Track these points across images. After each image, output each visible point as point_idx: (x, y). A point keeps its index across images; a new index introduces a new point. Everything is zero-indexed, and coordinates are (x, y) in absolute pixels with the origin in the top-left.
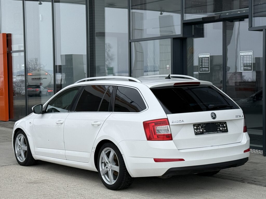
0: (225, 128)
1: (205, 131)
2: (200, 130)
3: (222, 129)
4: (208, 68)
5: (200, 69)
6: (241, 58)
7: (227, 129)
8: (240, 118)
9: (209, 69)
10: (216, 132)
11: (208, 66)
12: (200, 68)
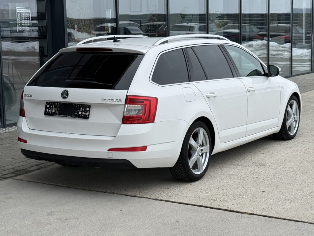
0: (86, 113)
1: (58, 112)
2: (52, 111)
3: (82, 113)
6: (18, 15)
7: (89, 115)
8: (119, 103)
10: (70, 116)
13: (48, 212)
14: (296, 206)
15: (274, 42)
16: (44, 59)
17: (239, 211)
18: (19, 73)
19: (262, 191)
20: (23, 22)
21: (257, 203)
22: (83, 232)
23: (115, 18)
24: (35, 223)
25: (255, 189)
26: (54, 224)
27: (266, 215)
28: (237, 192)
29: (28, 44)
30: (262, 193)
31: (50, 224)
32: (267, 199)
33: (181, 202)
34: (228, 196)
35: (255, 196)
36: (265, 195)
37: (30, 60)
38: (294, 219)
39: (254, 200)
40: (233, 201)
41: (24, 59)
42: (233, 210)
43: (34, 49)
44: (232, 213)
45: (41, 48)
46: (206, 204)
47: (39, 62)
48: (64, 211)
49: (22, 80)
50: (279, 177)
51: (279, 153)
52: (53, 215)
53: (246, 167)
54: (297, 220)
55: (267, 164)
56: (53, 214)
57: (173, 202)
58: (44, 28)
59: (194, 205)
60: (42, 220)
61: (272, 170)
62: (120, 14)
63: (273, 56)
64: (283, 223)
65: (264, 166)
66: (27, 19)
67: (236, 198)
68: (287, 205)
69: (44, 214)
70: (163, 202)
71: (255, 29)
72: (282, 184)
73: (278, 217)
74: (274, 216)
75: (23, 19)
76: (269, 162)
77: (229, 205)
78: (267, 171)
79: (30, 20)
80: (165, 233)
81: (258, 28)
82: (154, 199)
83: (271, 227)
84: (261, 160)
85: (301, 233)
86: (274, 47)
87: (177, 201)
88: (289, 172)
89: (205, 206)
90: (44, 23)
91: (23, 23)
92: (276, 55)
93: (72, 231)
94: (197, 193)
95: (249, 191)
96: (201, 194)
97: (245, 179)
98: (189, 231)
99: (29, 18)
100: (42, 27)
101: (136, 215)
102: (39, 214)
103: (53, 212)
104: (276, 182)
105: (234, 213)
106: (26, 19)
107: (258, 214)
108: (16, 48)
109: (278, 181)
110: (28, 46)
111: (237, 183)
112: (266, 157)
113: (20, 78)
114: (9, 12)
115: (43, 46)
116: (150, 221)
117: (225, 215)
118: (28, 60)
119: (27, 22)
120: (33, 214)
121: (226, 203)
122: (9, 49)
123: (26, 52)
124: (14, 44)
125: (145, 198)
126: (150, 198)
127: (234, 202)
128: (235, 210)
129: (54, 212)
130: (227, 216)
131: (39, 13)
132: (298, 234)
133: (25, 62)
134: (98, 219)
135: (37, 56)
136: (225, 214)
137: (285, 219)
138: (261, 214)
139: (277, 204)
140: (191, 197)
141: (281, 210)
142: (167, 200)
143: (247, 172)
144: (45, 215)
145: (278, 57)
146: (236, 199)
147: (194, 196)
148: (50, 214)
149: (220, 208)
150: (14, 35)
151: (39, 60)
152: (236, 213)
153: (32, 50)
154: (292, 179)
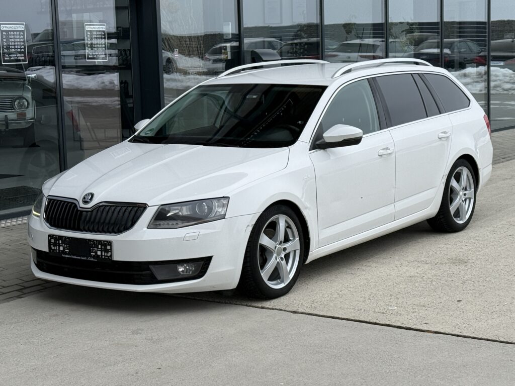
4: (23, 55)
5: (4, 56)
6: (87, 33)
9: (25, 56)
11: (23, 50)
12: (4, 54)
13: (132, 329)
14: (508, 322)
15: (506, 69)
16: (128, 102)
17: (418, 328)
18: (88, 124)
19: (458, 299)
20: (95, 41)
21: (448, 318)
22: (184, 357)
23: (237, 33)
24: (113, 344)
25: (448, 298)
26: (141, 346)
27: (459, 334)
28: (419, 302)
29: (102, 77)
30: (457, 303)
31: (136, 346)
32: (463, 312)
33: (332, 315)
34: (405, 308)
35: (446, 307)
36: (462, 305)
37: (106, 103)
38: (502, 339)
39: (443, 313)
40: (411, 314)
41: (96, 102)
42: (410, 326)
43: (112, 85)
44: (408, 331)
45: (123, 84)
46: (370, 318)
47: (120, 106)
48: (155, 328)
49: (93, 134)
50: (487, 279)
51: (491, 244)
52: (140, 333)
53: (437, 265)
54: (505, 341)
55: (471, 261)
56: (140, 331)
57: (319, 316)
58: (128, 53)
59: (352, 320)
60: (125, 340)
61: (477, 269)
62: (244, 26)
63: (505, 92)
64: (484, 346)
65: (465, 264)
66: (101, 38)
67: (417, 310)
68: (494, 320)
69: (127, 332)
70: (304, 315)
71: (474, 47)
72: (489, 290)
73: (477, 337)
74: (472, 336)
75: (95, 38)
76: (474, 258)
77: (404, 320)
78: (469, 270)
79: (105, 38)
80: (305, 359)
81: (480, 45)
82: (291, 312)
83: (464, 351)
84: (462, 255)
85: (509, 359)
86: (507, 76)
87: (325, 314)
88: (502, 272)
89: (368, 321)
90: (127, 45)
91: (94, 44)
92: (510, 89)
93: (168, 356)
94: (357, 302)
95: (438, 300)
96: (363, 304)
97: (434, 283)
98: (340, 356)
99: (103, 36)
100: (125, 50)
101: (262, 334)
102: (119, 333)
103: (140, 329)
104: (480, 287)
105: (412, 331)
106: (99, 38)
107: (447, 332)
108: (84, 83)
109: (484, 286)
110: (103, 79)
111: (421, 289)
112: (469, 250)
113: (90, 132)
114: (72, 25)
115: (125, 81)
116: (283, 342)
117: (396, 335)
118: (103, 103)
119: (100, 43)
120: (110, 332)
121: (400, 317)
122: (73, 86)
123: (100, 90)
124: (80, 78)
125: (277, 310)
126: (285, 311)
127: (413, 316)
128: (413, 327)
129: (142, 330)
130: (399, 336)
131: (119, 29)
132: (503, 360)
133: (98, 106)
134: (206, 339)
135: (116, 96)
136: (396, 333)
137: (488, 340)
138: (452, 333)
139: (478, 318)
140: (347, 308)
141: (483, 327)
142: (311, 312)
143: (438, 272)
144: (127, 334)
145: (512, 94)
146: (415, 312)
147: (352, 307)
148: (136, 332)
149: (391, 324)
150: (81, 62)
151: (119, 102)
152: (414, 331)
153: (110, 86)
154: (506, 283)
